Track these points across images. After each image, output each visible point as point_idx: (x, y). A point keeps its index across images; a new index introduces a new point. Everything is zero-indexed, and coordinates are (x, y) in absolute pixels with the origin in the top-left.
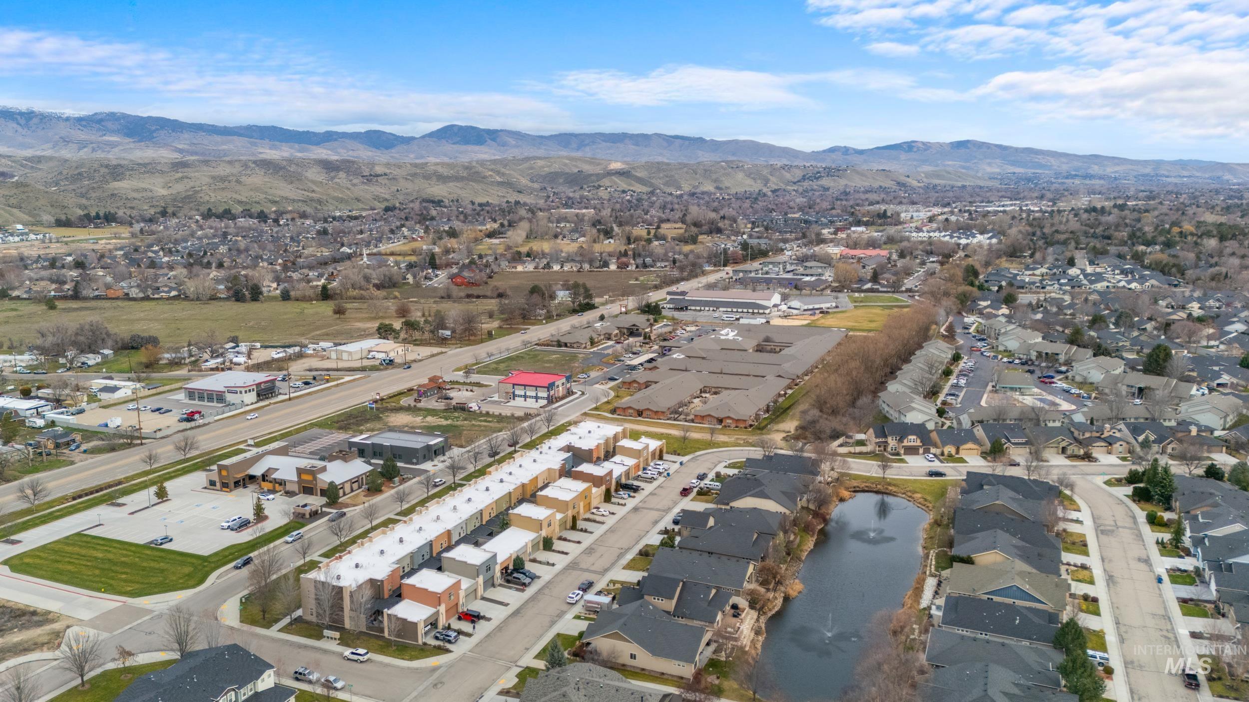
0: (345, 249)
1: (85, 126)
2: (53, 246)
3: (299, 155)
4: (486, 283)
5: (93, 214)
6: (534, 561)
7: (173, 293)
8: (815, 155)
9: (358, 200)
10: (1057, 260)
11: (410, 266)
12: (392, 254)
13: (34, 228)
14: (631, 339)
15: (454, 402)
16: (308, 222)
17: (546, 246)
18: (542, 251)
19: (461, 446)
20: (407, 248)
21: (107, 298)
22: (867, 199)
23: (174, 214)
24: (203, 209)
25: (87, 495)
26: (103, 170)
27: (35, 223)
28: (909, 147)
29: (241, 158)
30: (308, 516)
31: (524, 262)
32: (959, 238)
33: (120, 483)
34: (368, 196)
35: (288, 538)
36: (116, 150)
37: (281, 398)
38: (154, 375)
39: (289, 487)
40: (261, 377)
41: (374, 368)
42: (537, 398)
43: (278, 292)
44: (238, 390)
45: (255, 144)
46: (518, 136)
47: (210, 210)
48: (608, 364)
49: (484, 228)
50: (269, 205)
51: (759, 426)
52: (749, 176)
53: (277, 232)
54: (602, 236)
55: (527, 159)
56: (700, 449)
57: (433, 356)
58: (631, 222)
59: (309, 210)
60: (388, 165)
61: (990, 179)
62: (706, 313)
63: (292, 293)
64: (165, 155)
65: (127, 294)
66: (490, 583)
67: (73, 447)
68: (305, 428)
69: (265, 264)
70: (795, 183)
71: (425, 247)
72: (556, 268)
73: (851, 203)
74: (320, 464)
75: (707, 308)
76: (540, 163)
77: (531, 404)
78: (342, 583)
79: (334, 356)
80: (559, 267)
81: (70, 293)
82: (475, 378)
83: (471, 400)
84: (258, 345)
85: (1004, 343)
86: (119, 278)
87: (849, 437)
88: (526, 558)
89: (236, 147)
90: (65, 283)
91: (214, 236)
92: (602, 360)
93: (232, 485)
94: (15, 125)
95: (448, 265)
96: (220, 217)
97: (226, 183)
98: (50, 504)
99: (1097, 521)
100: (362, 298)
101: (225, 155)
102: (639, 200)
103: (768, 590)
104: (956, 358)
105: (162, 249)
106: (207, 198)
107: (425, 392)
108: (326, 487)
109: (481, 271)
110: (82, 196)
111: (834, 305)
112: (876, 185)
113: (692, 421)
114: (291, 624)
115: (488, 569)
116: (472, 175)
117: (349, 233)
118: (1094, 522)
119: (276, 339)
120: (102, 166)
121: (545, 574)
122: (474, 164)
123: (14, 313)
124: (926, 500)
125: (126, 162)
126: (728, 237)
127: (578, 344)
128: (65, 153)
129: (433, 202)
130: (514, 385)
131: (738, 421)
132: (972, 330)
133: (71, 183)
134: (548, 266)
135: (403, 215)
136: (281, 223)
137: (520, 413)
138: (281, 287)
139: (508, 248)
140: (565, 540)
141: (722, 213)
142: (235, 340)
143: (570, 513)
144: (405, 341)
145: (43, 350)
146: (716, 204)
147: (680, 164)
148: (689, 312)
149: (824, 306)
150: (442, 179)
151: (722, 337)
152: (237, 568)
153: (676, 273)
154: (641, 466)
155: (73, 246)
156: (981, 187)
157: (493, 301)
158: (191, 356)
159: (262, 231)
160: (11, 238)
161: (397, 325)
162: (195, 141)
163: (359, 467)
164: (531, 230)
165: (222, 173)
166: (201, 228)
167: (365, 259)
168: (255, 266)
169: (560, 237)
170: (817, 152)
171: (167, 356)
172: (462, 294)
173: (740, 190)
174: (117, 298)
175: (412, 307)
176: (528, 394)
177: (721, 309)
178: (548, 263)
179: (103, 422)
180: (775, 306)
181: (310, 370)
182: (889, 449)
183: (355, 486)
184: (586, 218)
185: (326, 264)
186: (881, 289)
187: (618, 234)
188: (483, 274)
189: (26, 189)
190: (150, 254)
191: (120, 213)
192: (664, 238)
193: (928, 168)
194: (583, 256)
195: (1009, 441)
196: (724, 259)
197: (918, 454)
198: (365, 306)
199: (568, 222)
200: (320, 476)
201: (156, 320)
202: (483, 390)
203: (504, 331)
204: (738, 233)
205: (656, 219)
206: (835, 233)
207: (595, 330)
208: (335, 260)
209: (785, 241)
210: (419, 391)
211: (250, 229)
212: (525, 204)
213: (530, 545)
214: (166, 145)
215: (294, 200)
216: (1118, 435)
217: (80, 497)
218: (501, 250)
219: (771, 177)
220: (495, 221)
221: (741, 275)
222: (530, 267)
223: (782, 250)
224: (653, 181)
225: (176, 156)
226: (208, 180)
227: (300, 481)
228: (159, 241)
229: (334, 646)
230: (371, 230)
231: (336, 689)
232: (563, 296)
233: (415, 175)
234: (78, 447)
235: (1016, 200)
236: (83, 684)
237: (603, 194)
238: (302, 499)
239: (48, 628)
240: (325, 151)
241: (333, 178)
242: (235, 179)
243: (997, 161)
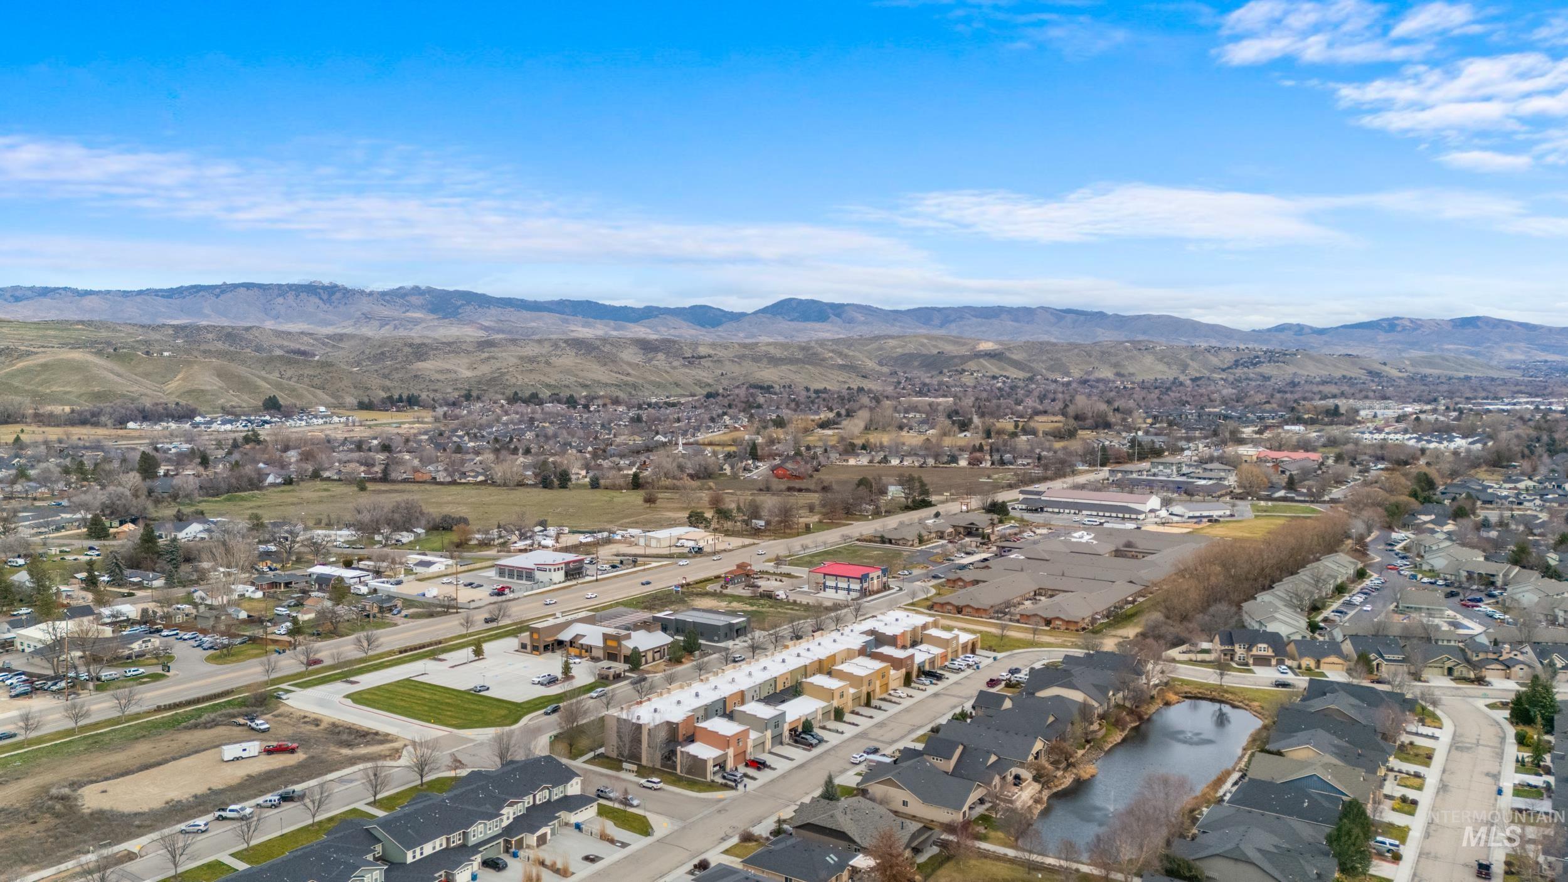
0: (660, 438)
1: (388, 302)
2: (357, 429)
3: (615, 333)
4: (811, 476)
5: (396, 396)
6: (824, 728)
7: (481, 478)
8: (1257, 335)
9: (677, 385)
10: (1553, 471)
11: (729, 456)
12: (711, 444)
13: (336, 410)
14: (967, 539)
15: (761, 590)
16: (620, 409)
17: (885, 439)
18: (881, 443)
19: (764, 630)
20: (726, 438)
21: (414, 482)
22: (1320, 392)
23: (478, 398)
24: (509, 392)
25: (411, 650)
26: (407, 349)
27: (338, 406)
28: (1390, 325)
29: (552, 336)
30: (611, 678)
31: (858, 455)
32: (1429, 442)
33: (440, 642)
34: (689, 381)
35: (594, 694)
36: (418, 328)
37: (588, 579)
38: (465, 554)
39: (595, 653)
40: (571, 557)
41: (682, 556)
42: (849, 590)
43: (587, 480)
44: (548, 567)
45: (566, 321)
46: (869, 311)
47: (516, 393)
48: (935, 563)
49: (817, 417)
50: (579, 389)
51: (1094, 629)
52: (1161, 360)
53: (587, 419)
54: (956, 428)
55: (877, 338)
56: (1019, 648)
57: (744, 546)
58: (997, 414)
59: (622, 395)
60: (713, 345)
61: (1509, 368)
62: (1065, 516)
63: (602, 482)
64: (470, 333)
65: (435, 478)
66: (778, 740)
67: (395, 612)
68: (611, 606)
69: (574, 451)
70: (1224, 370)
71: (747, 437)
72: (895, 462)
73: (1296, 396)
74: (624, 632)
75: (1067, 511)
76: (892, 343)
77: (842, 596)
78: (641, 722)
79: (642, 542)
80: (898, 461)
81: (380, 475)
82: (785, 569)
83: (779, 589)
84: (566, 530)
85: (1431, 562)
86: (426, 461)
87: (1192, 645)
88: (815, 724)
89: (547, 324)
90: (373, 465)
91: (521, 422)
92: (928, 558)
93: (542, 649)
94: (317, 300)
95: (773, 456)
96: (526, 401)
97: (535, 365)
98: (380, 656)
99: (1457, 739)
100: (674, 488)
101: (533, 334)
102: (1013, 388)
103: (1058, 769)
104: (1361, 575)
105: (468, 434)
106: (514, 380)
107: (732, 579)
108: (629, 653)
109: (807, 463)
110: (385, 376)
111: (1228, 512)
112: (1338, 374)
113: (1018, 621)
114: (594, 758)
115: (777, 726)
116: (809, 357)
117: (665, 421)
118: (1453, 739)
119: (584, 525)
120: (405, 345)
121: (832, 739)
122: (813, 344)
123: (326, 494)
124: (1262, 708)
125: (430, 341)
126: (1119, 433)
127: (903, 541)
128: (367, 331)
129: (761, 388)
130: (825, 574)
131: (1068, 622)
132: (1398, 548)
133: (374, 363)
134: (885, 460)
135: (726, 402)
136: (592, 409)
137: (828, 604)
138: (591, 474)
139: (842, 439)
140: (857, 714)
141: (1116, 405)
142: (543, 524)
143: (865, 689)
144: (715, 530)
145: (359, 526)
146: (1113, 394)
147: (1070, 344)
148: (1044, 515)
149: (1215, 514)
150: (774, 361)
151: (1073, 540)
152: (546, 714)
153: (1038, 472)
154: (950, 657)
155: (379, 429)
156: (1493, 379)
157: (817, 495)
158: (500, 537)
159: (571, 417)
160: (315, 420)
161: (709, 515)
162: (503, 318)
163: (661, 639)
164: (871, 420)
165: (531, 353)
166: (506, 413)
167: (681, 448)
168: (563, 452)
169: (906, 429)
170: (1260, 331)
171: (477, 536)
172: (783, 487)
173: (1149, 377)
174: (424, 482)
175: (727, 499)
176: (840, 585)
177: (1084, 512)
178: (885, 457)
179: (421, 592)
180: (1152, 511)
181: (617, 555)
182: (1236, 659)
183: (657, 656)
184: (941, 408)
185: (638, 452)
186: (1297, 498)
187: (977, 427)
188: (809, 466)
189: (331, 369)
190: (455, 439)
191: (424, 396)
192: (1034, 432)
193: (1416, 353)
194: (930, 449)
195: (1382, 657)
196: (1105, 458)
197: (1270, 665)
198: (677, 496)
199: (919, 412)
200: (625, 643)
201: (465, 504)
202: (794, 580)
203: (821, 526)
204: (1129, 428)
205: (1029, 411)
206: (1260, 432)
207: (926, 527)
208: (649, 449)
209: (1189, 439)
210: (726, 578)
211: (558, 414)
212: (870, 391)
213: (820, 712)
214: (471, 322)
215: (606, 385)
216: (1520, 657)
217: (406, 651)
218: (833, 441)
219: (1191, 362)
220: (831, 409)
221: (1119, 475)
222: (864, 460)
223: (1183, 450)
224: (1034, 365)
225: (481, 334)
226: (515, 361)
227: (606, 647)
228: (463, 426)
229: (632, 777)
230: (689, 419)
231: (632, 806)
232: (895, 491)
233: (742, 357)
234: (399, 612)
235: (1537, 396)
236: (422, 784)
237: (967, 379)
238: (606, 664)
239: (388, 746)
240: (643, 329)
241: (650, 360)
242: (543, 359)
243: (1522, 344)
